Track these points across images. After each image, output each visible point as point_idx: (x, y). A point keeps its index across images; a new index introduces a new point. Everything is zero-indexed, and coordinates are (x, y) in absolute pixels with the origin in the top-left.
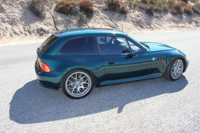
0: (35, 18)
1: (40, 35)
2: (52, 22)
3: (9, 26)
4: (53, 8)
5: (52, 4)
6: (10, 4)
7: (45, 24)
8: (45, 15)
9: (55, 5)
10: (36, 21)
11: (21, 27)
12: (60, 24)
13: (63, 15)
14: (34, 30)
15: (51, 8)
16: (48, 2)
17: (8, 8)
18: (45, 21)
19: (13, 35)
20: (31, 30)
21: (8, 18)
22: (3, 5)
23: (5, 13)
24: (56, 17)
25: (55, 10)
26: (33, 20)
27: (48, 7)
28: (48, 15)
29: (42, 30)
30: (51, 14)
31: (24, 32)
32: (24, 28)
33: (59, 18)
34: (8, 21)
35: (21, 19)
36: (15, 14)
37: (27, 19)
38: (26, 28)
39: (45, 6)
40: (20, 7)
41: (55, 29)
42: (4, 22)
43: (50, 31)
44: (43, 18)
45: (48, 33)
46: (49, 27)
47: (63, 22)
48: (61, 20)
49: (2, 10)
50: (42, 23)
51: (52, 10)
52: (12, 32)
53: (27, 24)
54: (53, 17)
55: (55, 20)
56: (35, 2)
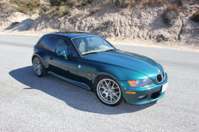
0: (163, 25)
1: (158, 41)
2: (178, 30)
3: (137, 29)
4: (190, 15)
5: (191, 11)
6: (148, 12)
7: (169, 32)
8: (174, 22)
9: (194, 12)
10: (162, 27)
11: (146, 31)
12: (185, 33)
13: (196, 24)
14: (154, 36)
15: (187, 16)
16: (187, 9)
17: (145, 14)
18: (171, 29)
19: (136, 37)
20: (152, 35)
21: (140, 23)
22: (143, 13)
23: (141, 19)
24: (185, 26)
25: (190, 17)
26: (160, 26)
27: (184, 13)
28: (179, 22)
29: (162, 36)
30: (183, 22)
31: (145, 36)
32: (148, 33)
33: (189, 27)
34: (139, 26)
35: (150, 25)
36: (148, 21)
37: (155, 25)
38: (149, 33)
39: (181, 14)
40: (156, 14)
41: (177, 37)
42: (135, 26)
43: (170, 39)
44: (171, 25)
45: (167, 40)
46: (171, 35)
47: (190, 31)
48: (189, 29)
49: (140, 17)
50: (167, 30)
51: (187, 18)
52: (136, 34)
53: (153, 29)
54: (183, 25)
55: (183, 28)
56: (168, 10)
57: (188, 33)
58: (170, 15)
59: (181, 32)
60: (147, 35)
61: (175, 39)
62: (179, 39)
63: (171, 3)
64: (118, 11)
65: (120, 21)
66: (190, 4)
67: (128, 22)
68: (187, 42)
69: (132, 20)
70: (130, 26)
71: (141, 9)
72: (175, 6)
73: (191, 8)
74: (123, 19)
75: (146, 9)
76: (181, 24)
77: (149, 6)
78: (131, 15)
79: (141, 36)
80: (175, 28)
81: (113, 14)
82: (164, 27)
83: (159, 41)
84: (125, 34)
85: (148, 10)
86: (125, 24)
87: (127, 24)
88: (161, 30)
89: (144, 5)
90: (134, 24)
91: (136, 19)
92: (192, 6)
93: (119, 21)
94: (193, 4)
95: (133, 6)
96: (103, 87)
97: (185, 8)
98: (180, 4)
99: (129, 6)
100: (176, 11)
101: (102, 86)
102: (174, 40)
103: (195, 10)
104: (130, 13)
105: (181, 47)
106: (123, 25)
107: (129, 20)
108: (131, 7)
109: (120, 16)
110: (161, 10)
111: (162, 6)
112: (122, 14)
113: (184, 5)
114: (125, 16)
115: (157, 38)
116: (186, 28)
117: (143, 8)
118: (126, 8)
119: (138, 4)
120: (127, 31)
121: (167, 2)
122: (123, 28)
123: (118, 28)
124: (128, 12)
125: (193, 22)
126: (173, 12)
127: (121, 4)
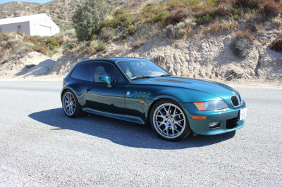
0: (233, 57)
1: (227, 79)
2: (254, 63)
3: (198, 66)
4: (268, 44)
5: (269, 38)
6: (212, 42)
7: (242, 66)
8: (248, 53)
9: (273, 39)
10: (231, 61)
11: (211, 67)
12: (264, 67)
13: (278, 53)
14: (222, 73)
15: (264, 44)
16: (264, 36)
17: (207, 46)
18: (245, 62)
19: (197, 76)
20: (219, 72)
21: (202, 58)
22: (204, 44)
23: (202, 52)
24: (264, 57)
25: (269, 46)
26: (229, 59)
27: (260, 42)
28: (254, 53)
29: (233, 72)
30: (259, 52)
31: (210, 73)
32: (213, 70)
33: (268, 58)
34: (200, 61)
35: (215, 59)
36: (212, 53)
37: (222, 59)
38: (215, 69)
39: (256, 42)
40: (222, 44)
41: (254, 73)
42: (195, 62)
43: (244, 75)
44: (244, 58)
45: (240, 78)
46: (246, 70)
47: (271, 64)
48: (269, 61)
49: (200, 49)
50: (239, 64)
51: (265, 47)
52: (197, 72)
53: (220, 65)
54: (260, 57)
55: (261, 61)
56: (238, 38)
57: (268, 66)
58: (241, 44)
59: (259, 65)
60: (212, 73)
61: (251, 75)
62: (257, 74)
63: (241, 30)
64: (170, 44)
65: (174, 57)
66: (267, 30)
67: (185, 57)
68: (267, 78)
69: (190, 54)
70: (188, 61)
71: (201, 39)
72: (247, 32)
73: (268, 34)
74: (178, 53)
75: (208, 38)
76: (258, 55)
77: (211, 34)
78: (188, 48)
79: (204, 74)
80: (250, 61)
81: (163, 48)
82: (234, 60)
83: (229, 79)
84: (182, 72)
85: (212, 39)
86: (181, 60)
87: (184, 59)
88: (231, 64)
89: (206, 33)
90: (193, 59)
91: (196, 53)
92: (270, 32)
93: (172, 56)
94: (270, 29)
95: (190, 36)
96: (162, 116)
97: (261, 35)
98: (253, 30)
99: (185, 37)
100: (248, 38)
101: (159, 114)
102: (250, 77)
103: (274, 37)
104: (186, 45)
105: (261, 85)
106: (179, 61)
107: (186, 54)
108: (188, 38)
109: (174, 50)
110: (228, 39)
111: (230, 33)
112: (176, 47)
113: (259, 31)
114: (181, 49)
115: (226, 75)
116: (265, 60)
117: (204, 38)
118: (180, 38)
119: (196, 33)
120: (184, 68)
121: (235, 29)
122: (179, 65)
123: (172, 66)
124: (184, 44)
125: (274, 52)
126: (245, 40)
127: (173, 34)
